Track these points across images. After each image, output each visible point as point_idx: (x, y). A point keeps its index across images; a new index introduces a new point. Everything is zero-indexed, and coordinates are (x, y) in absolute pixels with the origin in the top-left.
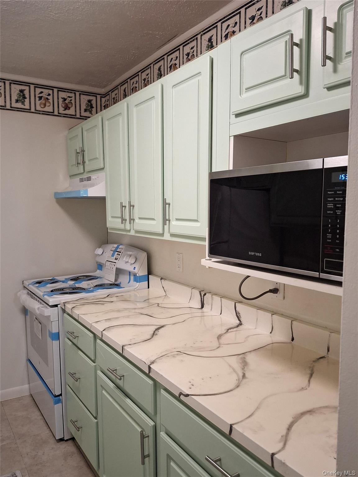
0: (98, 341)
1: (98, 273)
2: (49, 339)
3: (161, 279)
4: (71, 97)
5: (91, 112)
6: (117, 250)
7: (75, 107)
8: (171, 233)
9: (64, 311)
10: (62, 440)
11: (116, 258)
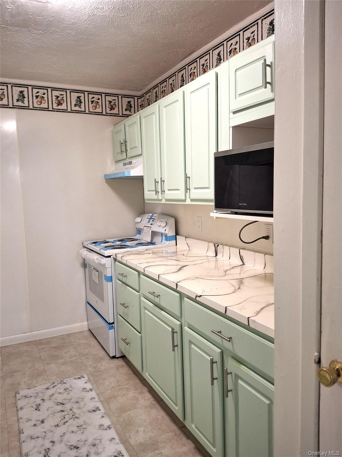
0: (142, 276)
1: (138, 237)
2: (104, 282)
3: (185, 238)
4: (115, 100)
5: (130, 111)
6: (152, 218)
7: (119, 107)
8: (191, 199)
9: (115, 260)
10: (114, 357)
11: (151, 224)
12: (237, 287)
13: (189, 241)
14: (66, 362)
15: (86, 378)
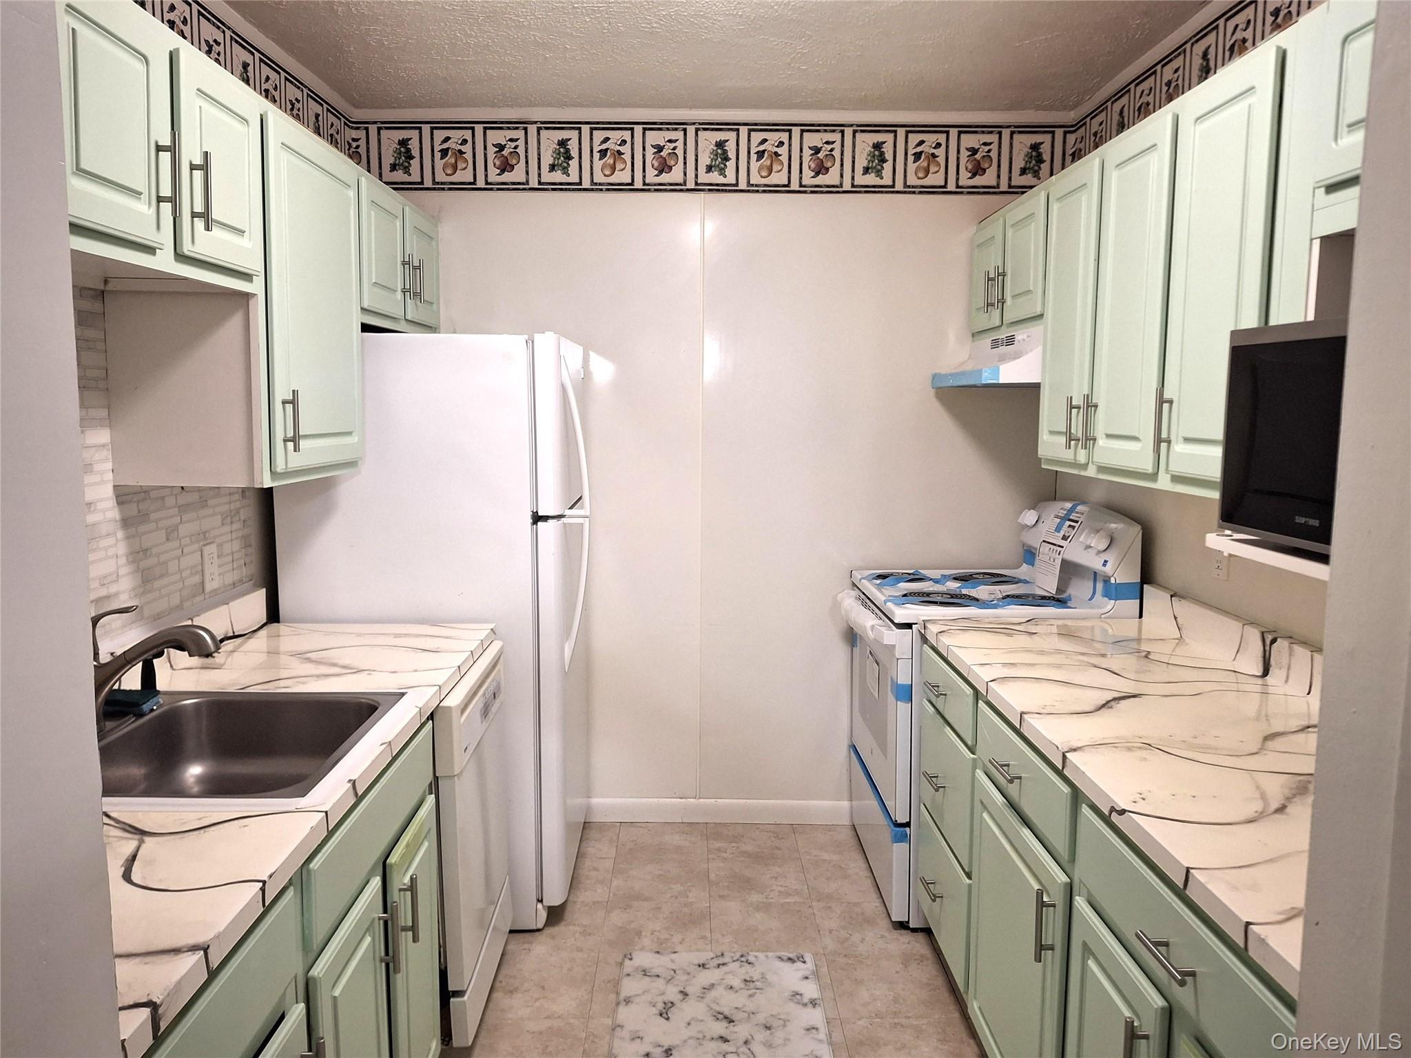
0: (981, 703)
1: (1024, 571)
2: (891, 698)
3: (1172, 596)
4: (990, 144)
5: (1036, 174)
6: (1071, 517)
7: (999, 166)
8: (1170, 473)
9: (924, 639)
10: (902, 926)
11: (1064, 535)
12: (1275, 805)
13: (1182, 607)
14: (770, 904)
15: (810, 965)
